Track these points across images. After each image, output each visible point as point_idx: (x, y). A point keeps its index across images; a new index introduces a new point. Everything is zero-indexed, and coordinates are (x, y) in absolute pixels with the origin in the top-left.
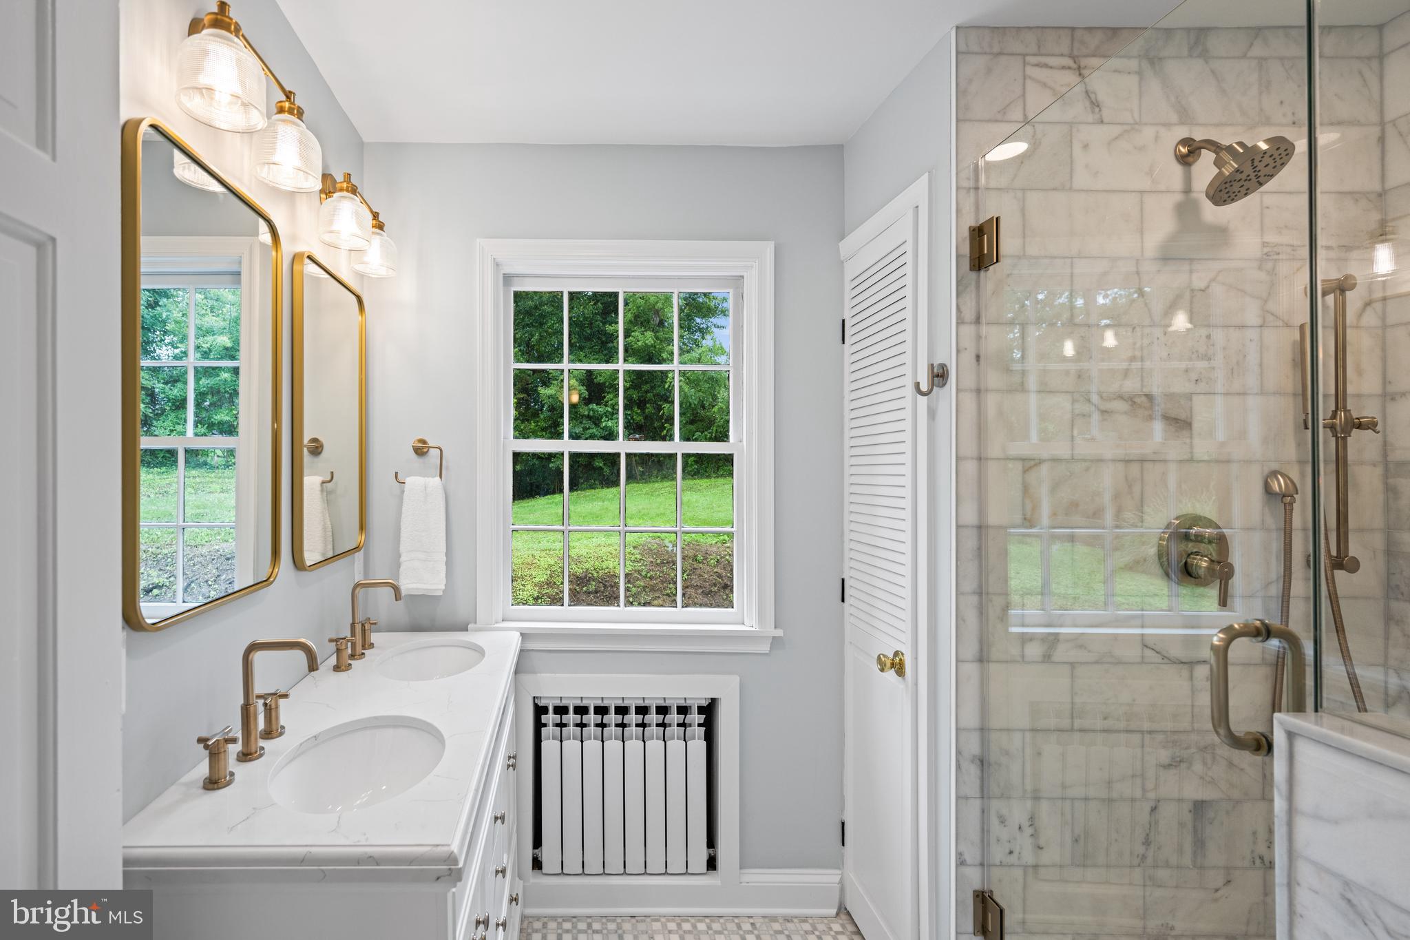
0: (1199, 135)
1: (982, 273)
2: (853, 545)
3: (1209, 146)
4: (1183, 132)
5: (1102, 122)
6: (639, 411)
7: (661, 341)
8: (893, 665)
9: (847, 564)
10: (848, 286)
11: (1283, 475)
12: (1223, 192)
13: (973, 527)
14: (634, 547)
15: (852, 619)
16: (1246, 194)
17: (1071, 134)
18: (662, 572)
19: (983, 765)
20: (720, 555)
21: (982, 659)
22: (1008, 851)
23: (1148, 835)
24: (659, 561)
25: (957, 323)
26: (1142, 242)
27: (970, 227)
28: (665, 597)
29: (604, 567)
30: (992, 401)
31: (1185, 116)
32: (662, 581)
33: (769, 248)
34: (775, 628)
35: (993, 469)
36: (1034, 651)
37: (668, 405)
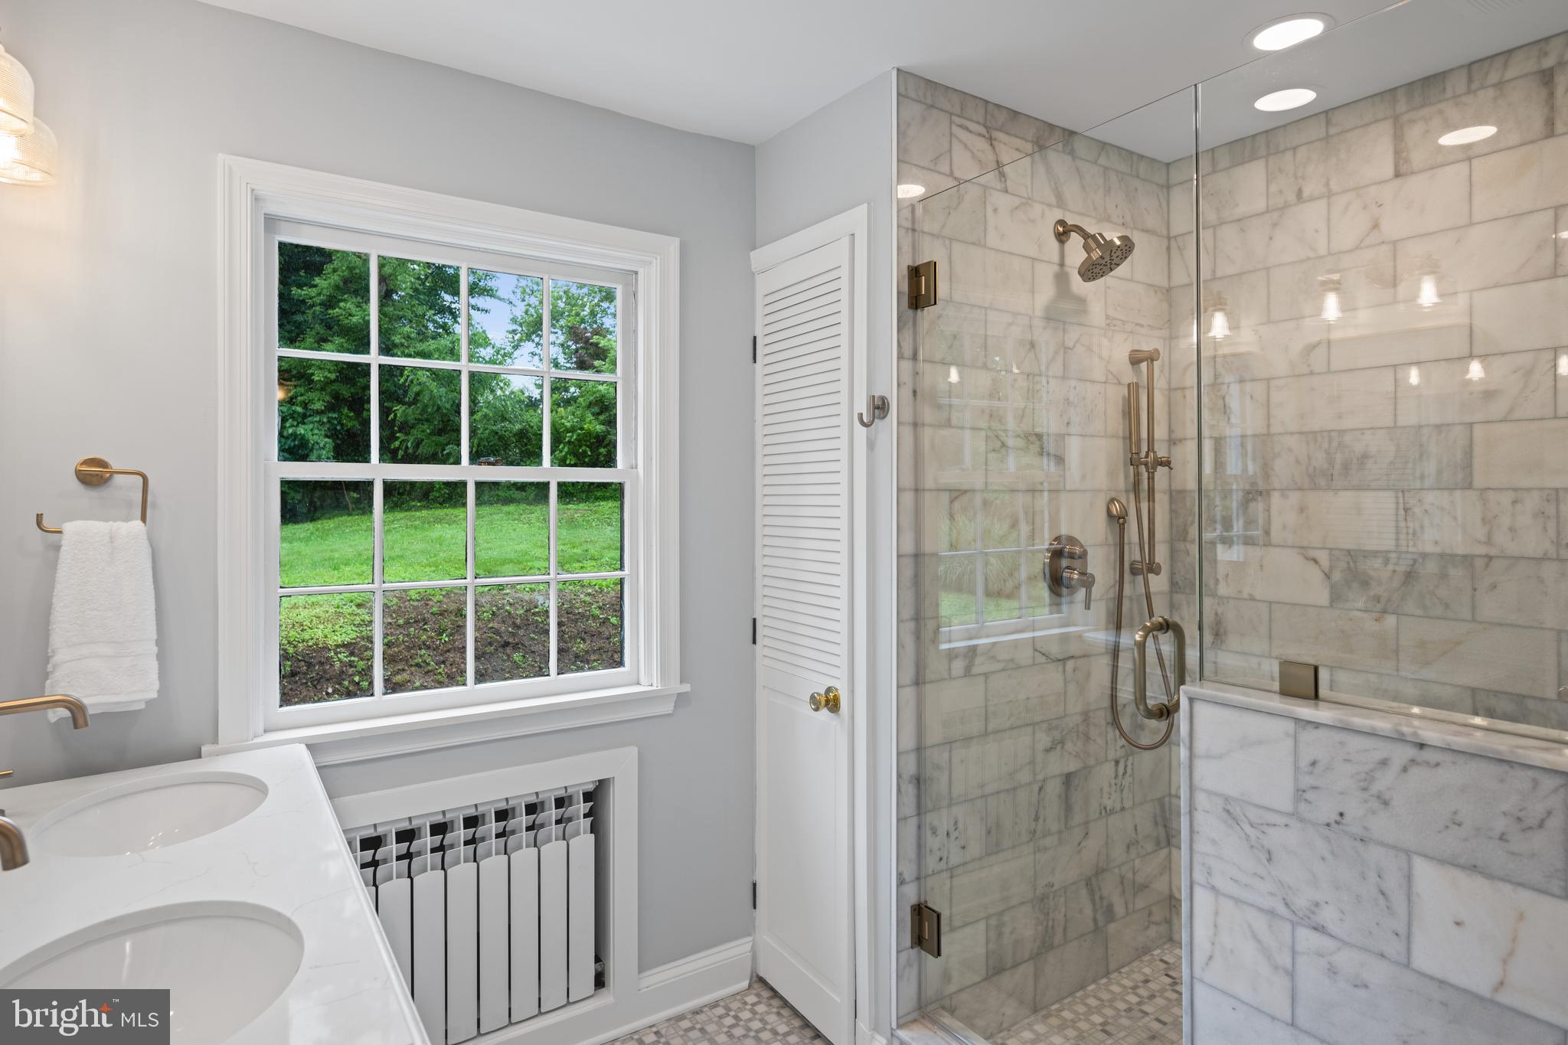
0: (1070, 221)
1: (919, 312)
2: (767, 581)
3: (1079, 231)
4: (1058, 215)
5: (1007, 191)
6: (352, 414)
7: (391, 319)
8: (827, 701)
9: (759, 602)
10: (760, 302)
11: (1118, 502)
12: (1091, 271)
13: (910, 555)
14: (359, 606)
15: (766, 661)
16: (1102, 276)
17: (985, 197)
18: (408, 635)
19: (919, 783)
20: (496, 606)
21: (918, 682)
22: (938, 859)
23: (1037, 812)
24: (401, 622)
25: (898, 358)
26: (1033, 301)
27: (909, 266)
28: (413, 669)
29: (307, 637)
30: (927, 434)
31: (1061, 203)
32: (408, 647)
33: (673, 245)
34: (681, 682)
35: (928, 498)
36: (958, 666)
37: (404, 408)
